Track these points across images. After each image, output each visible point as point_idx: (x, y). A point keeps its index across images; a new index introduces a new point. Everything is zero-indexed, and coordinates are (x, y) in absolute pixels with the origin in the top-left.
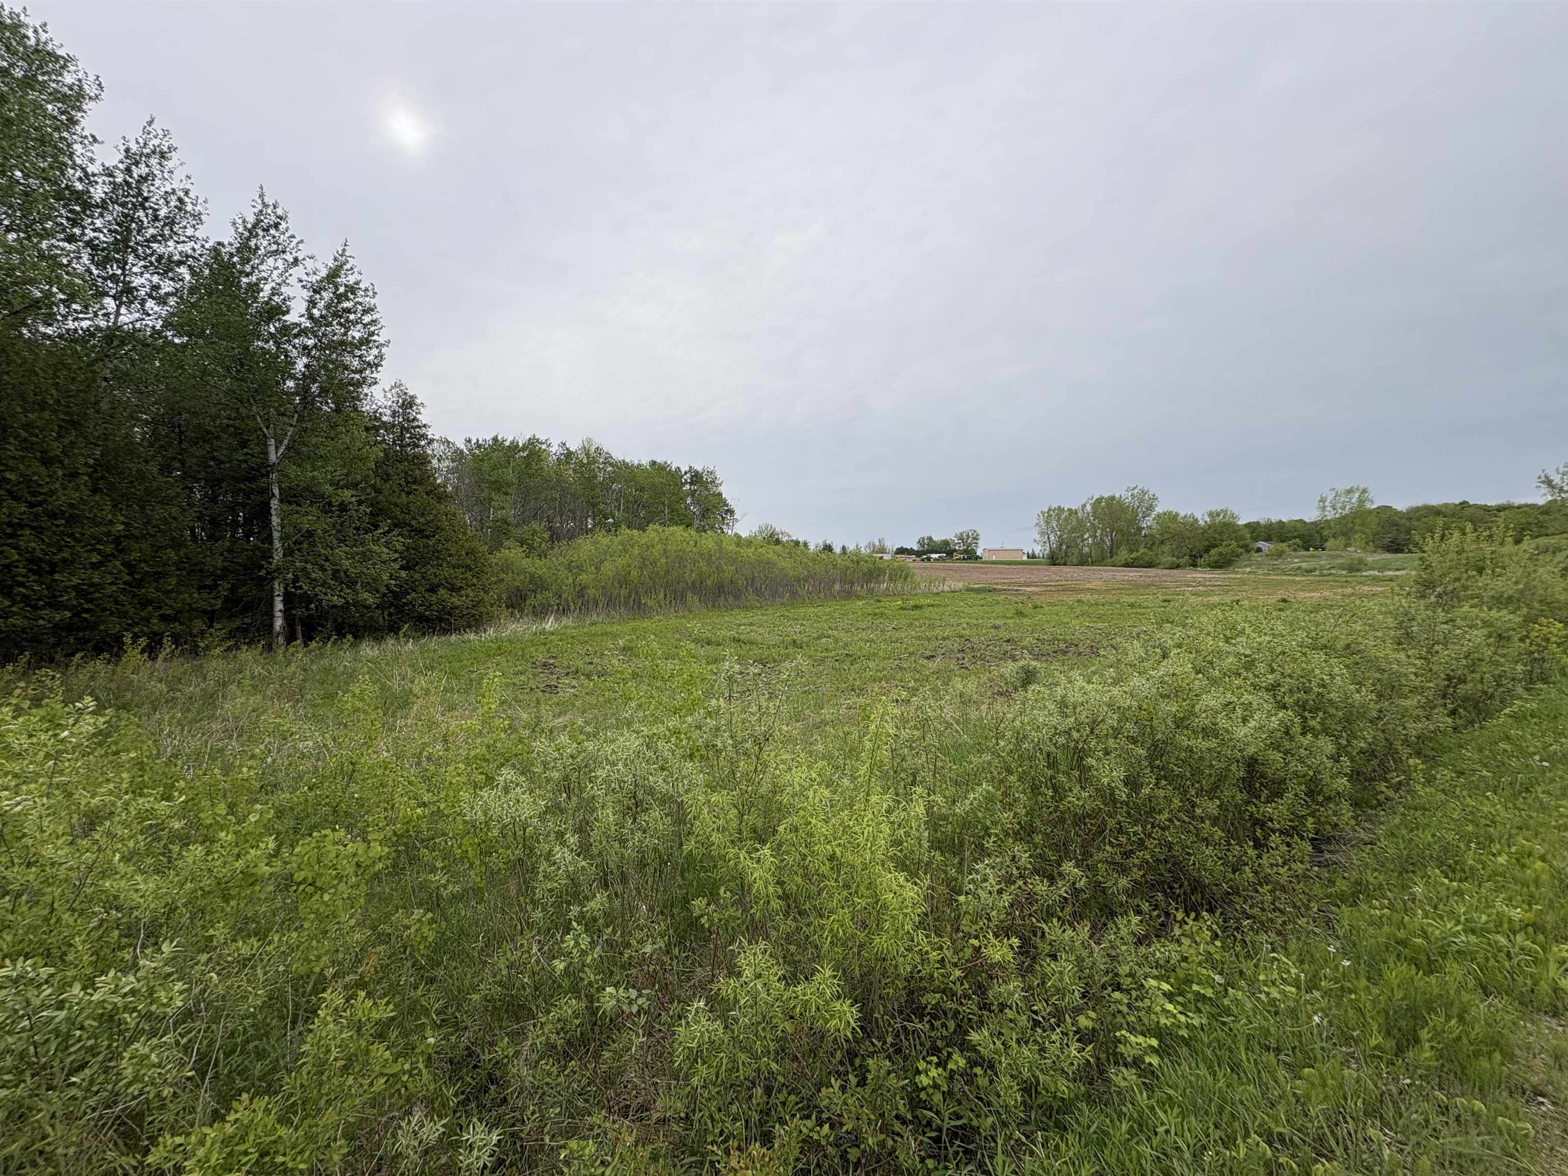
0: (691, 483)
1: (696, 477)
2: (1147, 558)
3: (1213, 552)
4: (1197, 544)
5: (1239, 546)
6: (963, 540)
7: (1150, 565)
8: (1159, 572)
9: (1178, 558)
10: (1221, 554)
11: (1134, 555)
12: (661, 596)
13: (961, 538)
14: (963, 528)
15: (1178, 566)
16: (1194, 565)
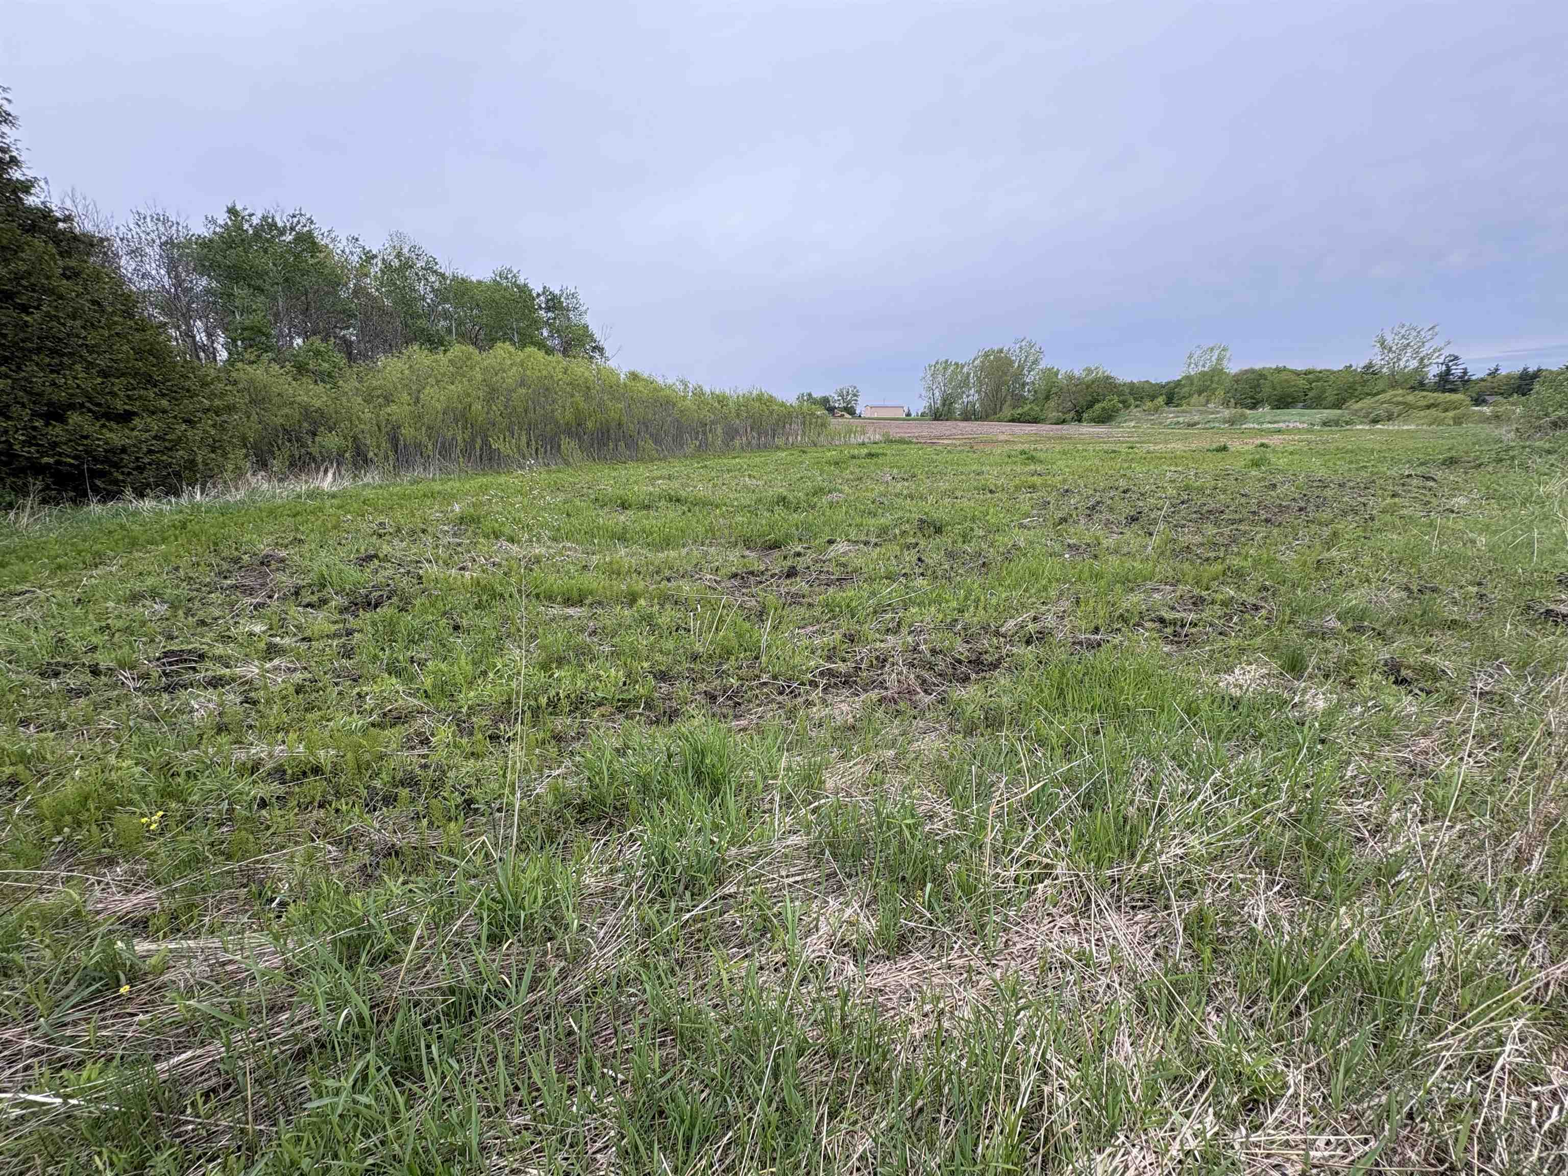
0: (548, 309)
1: (554, 303)
2: (1033, 413)
3: (1097, 406)
4: (1080, 399)
5: (1120, 402)
6: (842, 397)
7: (1035, 421)
8: (1048, 427)
9: (1064, 413)
10: (1103, 409)
11: (1020, 411)
12: (524, 439)
13: (841, 395)
14: (845, 384)
15: (1064, 422)
16: (1080, 421)
